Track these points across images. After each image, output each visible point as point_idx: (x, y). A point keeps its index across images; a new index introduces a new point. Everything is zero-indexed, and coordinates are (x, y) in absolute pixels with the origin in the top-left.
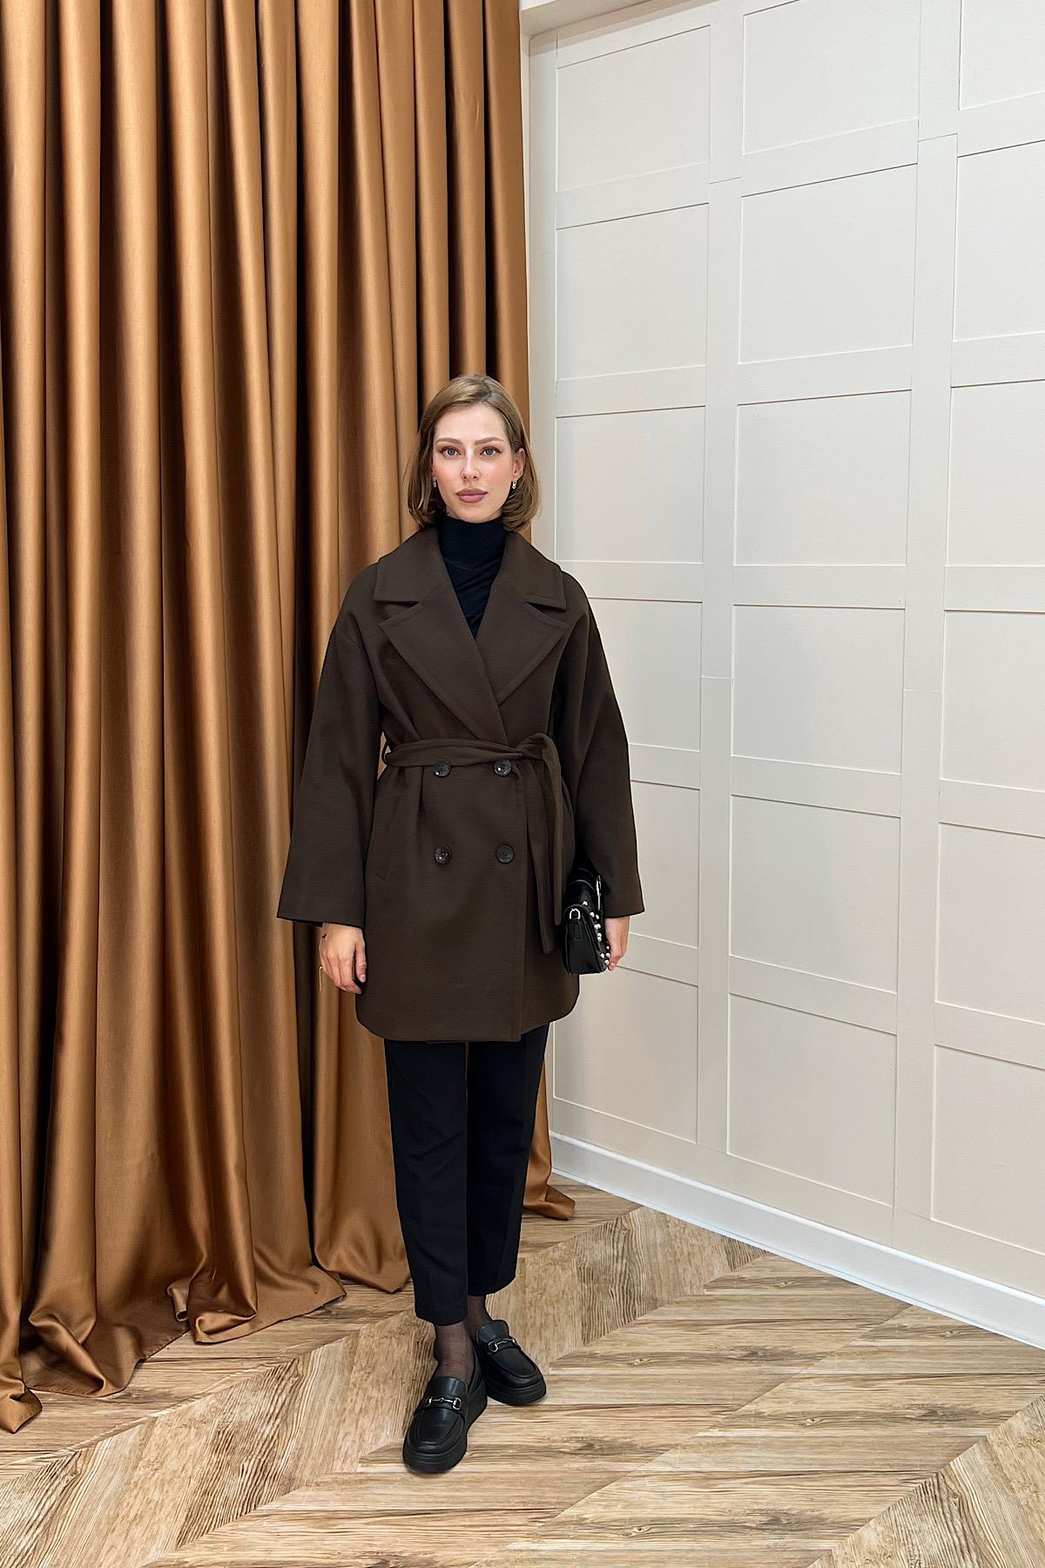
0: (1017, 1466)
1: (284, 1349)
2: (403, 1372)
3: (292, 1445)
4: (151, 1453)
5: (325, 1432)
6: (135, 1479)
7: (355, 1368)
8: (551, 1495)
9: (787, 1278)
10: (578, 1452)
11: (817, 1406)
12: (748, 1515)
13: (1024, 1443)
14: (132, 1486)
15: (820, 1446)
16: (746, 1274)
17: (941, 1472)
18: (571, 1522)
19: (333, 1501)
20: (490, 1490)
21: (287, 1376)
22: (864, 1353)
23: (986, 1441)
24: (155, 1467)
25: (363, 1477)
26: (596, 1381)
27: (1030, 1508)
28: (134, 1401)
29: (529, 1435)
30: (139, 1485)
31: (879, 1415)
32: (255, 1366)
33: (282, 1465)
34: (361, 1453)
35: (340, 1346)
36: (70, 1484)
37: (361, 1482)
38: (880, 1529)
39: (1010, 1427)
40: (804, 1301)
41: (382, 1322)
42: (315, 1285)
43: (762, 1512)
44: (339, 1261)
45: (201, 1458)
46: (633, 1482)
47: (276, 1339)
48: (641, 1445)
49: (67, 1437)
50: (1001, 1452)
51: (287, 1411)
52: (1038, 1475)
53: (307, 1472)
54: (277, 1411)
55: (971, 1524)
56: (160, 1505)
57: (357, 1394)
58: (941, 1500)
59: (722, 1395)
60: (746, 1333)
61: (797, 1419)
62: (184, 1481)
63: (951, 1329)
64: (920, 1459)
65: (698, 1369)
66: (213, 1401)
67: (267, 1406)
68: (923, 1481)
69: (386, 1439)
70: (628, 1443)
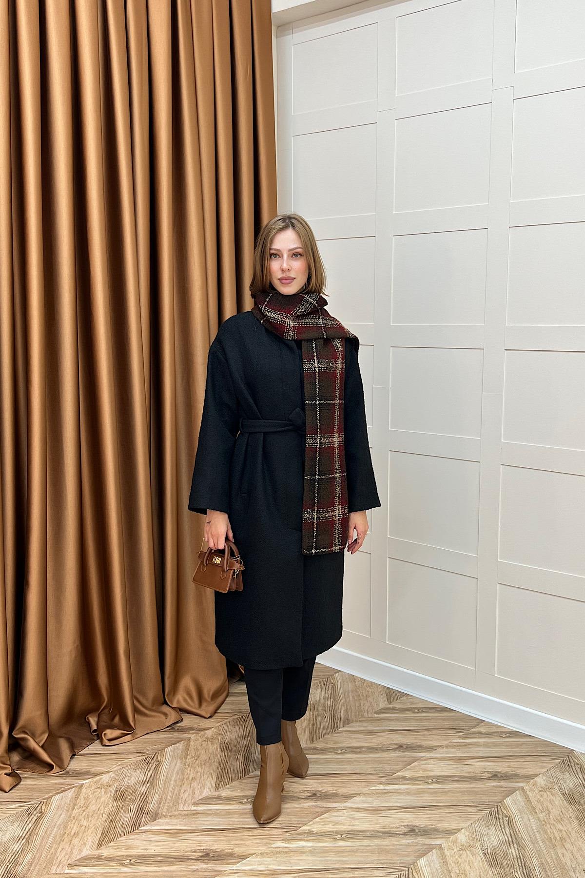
0: (539, 802)
1: (150, 748)
2: (214, 759)
3: (156, 797)
4: (81, 802)
5: (173, 790)
6: (73, 815)
7: (188, 757)
8: (294, 820)
9: (419, 708)
10: (308, 798)
11: (434, 773)
12: (398, 828)
13: (543, 790)
14: (72, 818)
15: (435, 793)
16: (397, 706)
17: (499, 805)
18: (305, 833)
19: (179, 825)
21: (152, 762)
22: (459, 746)
23: (523, 789)
24: (84, 809)
25: (194, 812)
26: (317, 761)
27: (545, 822)
28: (71, 775)
30: (76, 818)
31: (467, 777)
32: (135, 757)
33: (151, 807)
34: (192, 801)
35: (180, 746)
36: (39, 818)
37: (193, 814)
39: (536, 782)
40: (428, 720)
41: (202, 733)
42: (166, 715)
43: (405, 826)
44: (178, 702)
45: (108, 804)
46: (337, 813)
47: (145, 743)
48: (341, 794)
49: (36, 794)
50: (531, 794)
51: (153, 780)
53: (165, 810)
54: (147, 780)
55: (514, 830)
56: (87, 828)
57: (190, 770)
58: (499, 819)
59: (385, 768)
60: (397, 736)
61: (424, 780)
62: (99, 815)
63: (506, 733)
64: (489, 799)
65: (371, 755)
66: (114, 775)
67: (142, 777)
68: (490, 810)
69: (206, 792)
70: (334, 793)
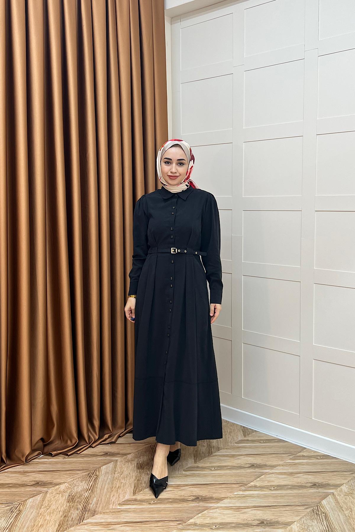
0: (344, 503)
1: (91, 466)
2: (133, 474)
3: (95, 499)
4: (46, 503)
5: (106, 495)
6: (41, 512)
7: (116, 473)
8: (185, 515)
9: (264, 440)
10: (194, 500)
11: (276, 483)
12: (253, 521)
13: (346, 495)
14: (39, 515)
15: (276, 497)
16: (250, 439)
17: (318, 505)
18: (192, 525)
19: (110, 519)
20: (164, 514)
21: (93, 476)
22: (290, 465)
23: (333, 494)
24: (47, 508)
25: (119, 510)
26: (199, 476)
27: (349, 517)
28: (40, 485)
29: (177, 495)
30: (42, 514)
31: (297, 486)
32: (82, 472)
33: (91, 506)
34: (118, 502)
35: (111, 465)
36: (18, 514)
37: (119, 512)
38: (298, 525)
39: (341, 489)
40: (270, 447)
41: (125, 457)
43: (258, 520)
45: (63, 505)
46: (213, 510)
47: (88, 463)
48: (215, 497)
49: (17, 498)
50: (339, 498)
51: (93, 488)
52: (352, 506)
53: (100, 509)
54: (89, 488)
55: (329, 523)
56: (49, 521)
57: (117, 482)
58: (319, 515)
59: (243, 480)
60: (250, 458)
61: (268, 488)
62: (57, 512)
63: (320, 456)
64: (311, 501)
65: (234, 471)
66: (67, 485)
67: (86, 486)
68: (312, 508)
69: (127, 497)
70: (211, 497)
